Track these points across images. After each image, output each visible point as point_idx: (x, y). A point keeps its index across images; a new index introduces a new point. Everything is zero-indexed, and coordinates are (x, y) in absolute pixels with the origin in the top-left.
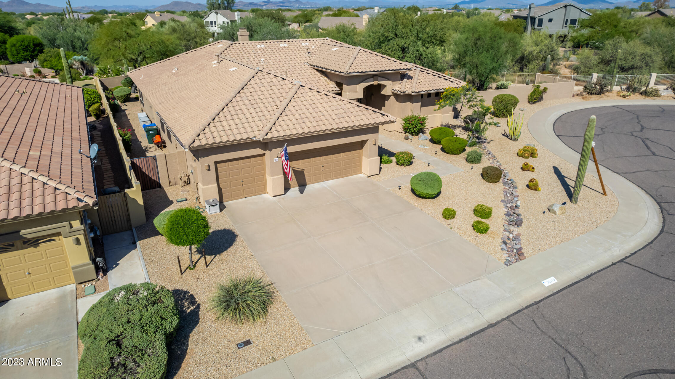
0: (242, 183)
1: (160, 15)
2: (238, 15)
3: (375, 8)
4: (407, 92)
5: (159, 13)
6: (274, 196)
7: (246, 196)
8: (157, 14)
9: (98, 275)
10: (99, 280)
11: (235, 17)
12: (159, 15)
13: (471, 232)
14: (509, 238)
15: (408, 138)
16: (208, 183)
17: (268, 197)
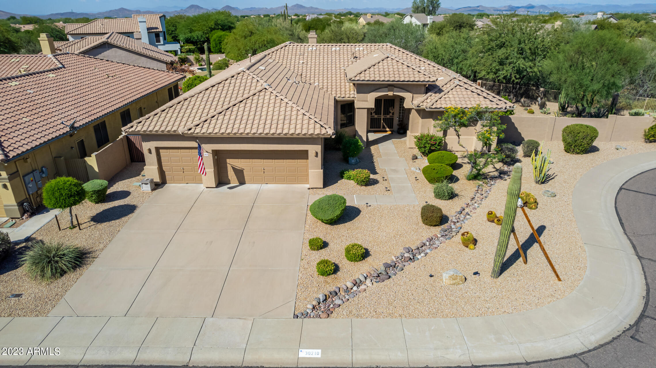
0: (182, 170)
1: (372, 17)
2: (430, 19)
3: (599, 13)
4: (421, 107)
5: (371, 15)
6: (207, 188)
7: (187, 182)
8: (369, 16)
9: (22, 215)
10: (23, 219)
11: (427, 21)
12: (370, 17)
13: (313, 269)
14: (348, 290)
15: (415, 158)
16: (151, 165)
17: (202, 187)
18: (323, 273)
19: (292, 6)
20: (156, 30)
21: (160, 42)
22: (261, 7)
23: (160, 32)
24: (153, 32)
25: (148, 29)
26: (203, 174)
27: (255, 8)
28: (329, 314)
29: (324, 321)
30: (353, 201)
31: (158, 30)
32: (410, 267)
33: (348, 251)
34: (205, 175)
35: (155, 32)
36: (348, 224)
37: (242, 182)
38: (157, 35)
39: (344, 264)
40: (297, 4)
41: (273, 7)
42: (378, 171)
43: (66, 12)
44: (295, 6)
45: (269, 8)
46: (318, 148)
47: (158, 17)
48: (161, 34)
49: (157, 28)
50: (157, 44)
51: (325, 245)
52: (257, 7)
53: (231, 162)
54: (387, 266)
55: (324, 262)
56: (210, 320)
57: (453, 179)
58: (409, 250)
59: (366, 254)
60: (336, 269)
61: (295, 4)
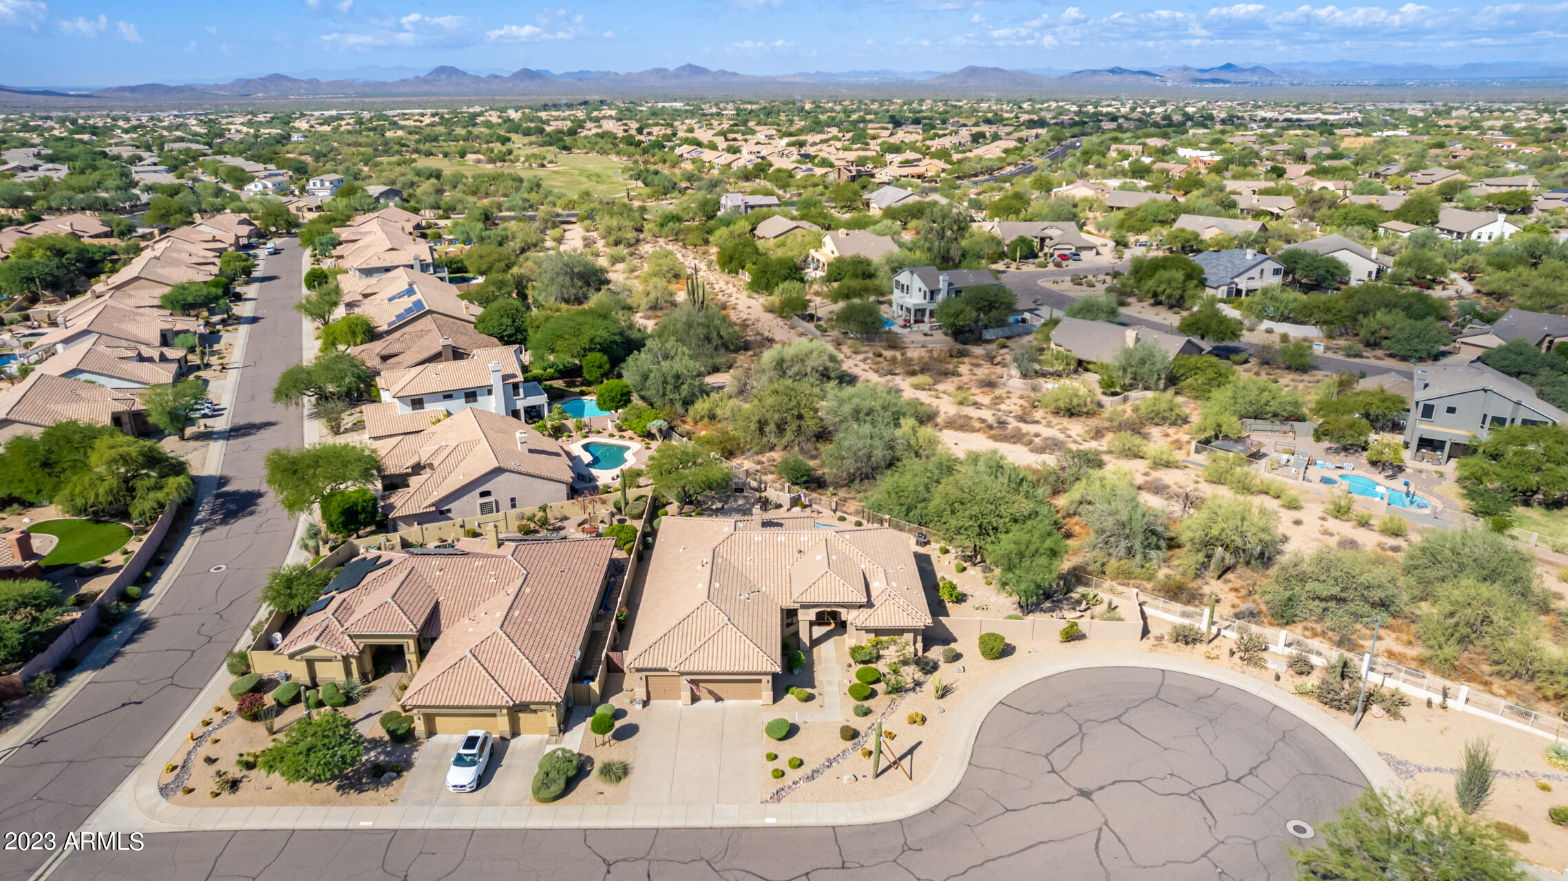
0: (664, 690)
6: (684, 703)
7: (667, 699)
9: (559, 734)
10: (559, 737)
11: (938, 283)
12: (845, 235)
13: (770, 774)
14: (790, 787)
15: (850, 666)
16: (641, 688)
17: (680, 703)
18: (776, 777)
19: (678, 69)
23: (520, 382)
25: (503, 379)
28: (779, 800)
29: (776, 805)
30: (796, 719)
31: (516, 380)
32: (827, 772)
33: (790, 762)
35: (512, 382)
36: (791, 740)
38: (516, 386)
39: (788, 770)
40: (689, 65)
41: (634, 71)
42: (816, 684)
43: (141, 83)
44: (683, 68)
46: (770, 678)
48: (521, 385)
49: (515, 376)
50: (514, 398)
51: (776, 757)
54: (814, 771)
55: (776, 770)
56: (717, 806)
57: (873, 694)
58: (828, 760)
59: (801, 763)
60: (783, 774)
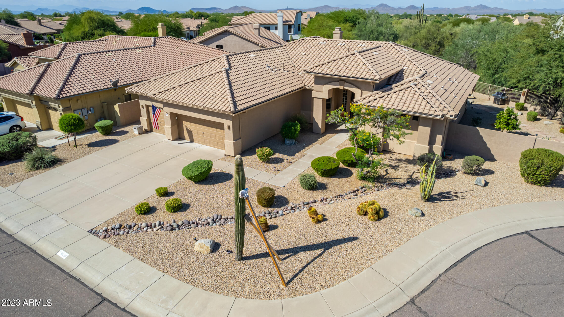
0: (160, 124)
1: (529, 18)
6: (169, 139)
7: (163, 133)
12: (527, 18)
14: (140, 228)
16: (144, 117)
17: (167, 138)
19: (475, 7)
20: (289, 23)
21: (291, 32)
22: (444, 7)
23: (292, 24)
24: (287, 24)
25: (284, 22)
26: (156, 128)
27: (437, 8)
31: (290, 23)
34: (158, 129)
35: (288, 24)
37: (192, 141)
38: (290, 27)
40: (481, 5)
41: (456, 7)
42: (298, 154)
44: (478, 6)
45: (451, 8)
46: (230, 123)
47: (296, 12)
48: (292, 26)
49: (291, 21)
50: (288, 33)
52: (439, 7)
53: (186, 124)
56: (53, 216)
58: (217, 218)
61: (479, 4)
